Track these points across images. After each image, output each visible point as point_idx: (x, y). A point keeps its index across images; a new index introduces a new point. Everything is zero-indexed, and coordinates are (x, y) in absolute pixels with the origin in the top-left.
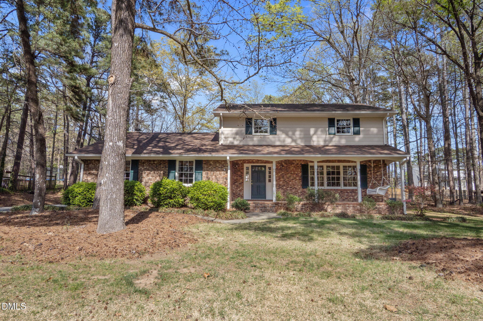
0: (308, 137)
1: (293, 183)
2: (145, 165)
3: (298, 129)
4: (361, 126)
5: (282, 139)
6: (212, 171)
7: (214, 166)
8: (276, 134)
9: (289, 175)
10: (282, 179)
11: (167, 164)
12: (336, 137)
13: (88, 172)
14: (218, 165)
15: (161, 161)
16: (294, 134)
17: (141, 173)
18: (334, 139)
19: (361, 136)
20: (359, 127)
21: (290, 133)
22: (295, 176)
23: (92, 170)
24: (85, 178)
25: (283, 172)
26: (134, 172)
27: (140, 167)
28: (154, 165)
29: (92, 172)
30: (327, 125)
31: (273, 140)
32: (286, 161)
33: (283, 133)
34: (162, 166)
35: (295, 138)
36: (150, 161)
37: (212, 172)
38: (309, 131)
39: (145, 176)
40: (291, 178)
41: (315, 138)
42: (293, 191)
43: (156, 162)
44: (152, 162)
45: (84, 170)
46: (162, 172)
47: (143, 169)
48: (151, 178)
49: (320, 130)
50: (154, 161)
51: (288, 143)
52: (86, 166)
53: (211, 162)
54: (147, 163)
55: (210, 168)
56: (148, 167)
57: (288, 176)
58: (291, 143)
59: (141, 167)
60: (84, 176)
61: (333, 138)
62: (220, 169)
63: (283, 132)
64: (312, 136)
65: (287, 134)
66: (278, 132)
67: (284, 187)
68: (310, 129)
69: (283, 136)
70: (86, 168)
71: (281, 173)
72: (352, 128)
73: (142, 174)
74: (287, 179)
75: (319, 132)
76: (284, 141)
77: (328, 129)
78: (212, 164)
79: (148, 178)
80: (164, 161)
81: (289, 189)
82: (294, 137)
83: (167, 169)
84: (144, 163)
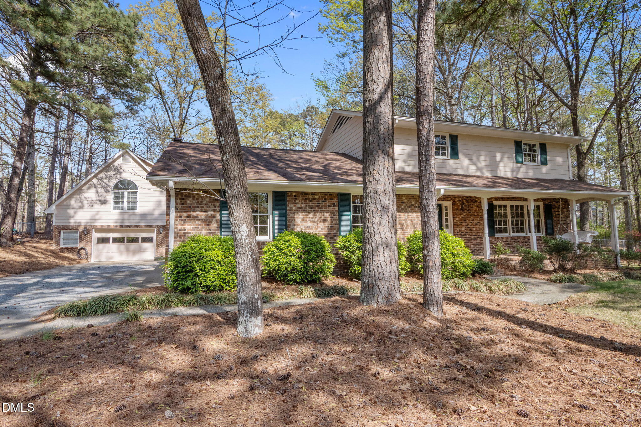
0: (494, 166)
1: (478, 229)
2: (297, 201)
3: (483, 153)
4: (548, 153)
5: (465, 166)
6: (405, 212)
7: (409, 205)
8: (458, 158)
9: (472, 217)
10: (464, 224)
11: (335, 200)
12: (524, 166)
13: (185, 215)
14: (413, 203)
15: (326, 194)
16: (478, 160)
17: (291, 215)
18: (522, 170)
19: (548, 167)
20: (546, 155)
21: (474, 158)
22: (478, 219)
23: (194, 211)
24: (180, 227)
25: (465, 214)
26: (279, 215)
27: (290, 206)
28: (314, 201)
29: (195, 214)
30: (514, 151)
31: (454, 166)
32: (467, 197)
33: (466, 157)
34: (328, 204)
35: (479, 166)
36: (306, 194)
37: (406, 215)
38: (495, 156)
39: (299, 222)
40: (475, 222)
41: (501, 166)
42: (478, 241)
43: (316, 197)
44: (310, 197)
45: (177, 210)
46: (327, 215)
47: (294, 208)
48: (310, 225)
49: (506, 156)
50: (313, 194)
51: (473, 173)
52: (179, 201)
53: (404, 198)
54: (301, 199)
55: (403, 207)
56: (303, 205)
57: (470, 219)
58: (476, 172)
59: (292, 205)
60: (177, 222)
61: (520, 167)
62: (416, 209)
63: (466, 155)
64: (499, 164)
65: (471, 160)
66: (460, 156)
67: (468, 236)
68: (495, 154)
69: (466, 162)
70: (180, 207)
71: (462, 216)
72: (539, 156)
73: (294, 217)
74: (470, 224)
75: (506, 159)
76: (468, 169)
77: (514, 155)
78: (406, 201)
79: (305, 225)
80: (330, 194)
81: (472, 237)
82: (478, 163)
83: (337, 208)
84: (295, 197)
